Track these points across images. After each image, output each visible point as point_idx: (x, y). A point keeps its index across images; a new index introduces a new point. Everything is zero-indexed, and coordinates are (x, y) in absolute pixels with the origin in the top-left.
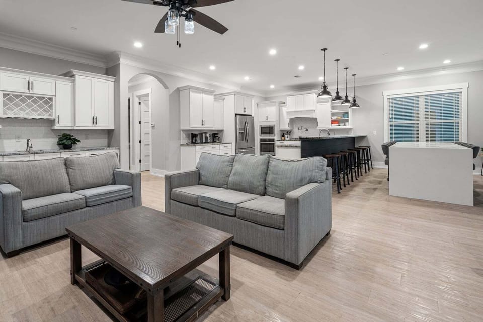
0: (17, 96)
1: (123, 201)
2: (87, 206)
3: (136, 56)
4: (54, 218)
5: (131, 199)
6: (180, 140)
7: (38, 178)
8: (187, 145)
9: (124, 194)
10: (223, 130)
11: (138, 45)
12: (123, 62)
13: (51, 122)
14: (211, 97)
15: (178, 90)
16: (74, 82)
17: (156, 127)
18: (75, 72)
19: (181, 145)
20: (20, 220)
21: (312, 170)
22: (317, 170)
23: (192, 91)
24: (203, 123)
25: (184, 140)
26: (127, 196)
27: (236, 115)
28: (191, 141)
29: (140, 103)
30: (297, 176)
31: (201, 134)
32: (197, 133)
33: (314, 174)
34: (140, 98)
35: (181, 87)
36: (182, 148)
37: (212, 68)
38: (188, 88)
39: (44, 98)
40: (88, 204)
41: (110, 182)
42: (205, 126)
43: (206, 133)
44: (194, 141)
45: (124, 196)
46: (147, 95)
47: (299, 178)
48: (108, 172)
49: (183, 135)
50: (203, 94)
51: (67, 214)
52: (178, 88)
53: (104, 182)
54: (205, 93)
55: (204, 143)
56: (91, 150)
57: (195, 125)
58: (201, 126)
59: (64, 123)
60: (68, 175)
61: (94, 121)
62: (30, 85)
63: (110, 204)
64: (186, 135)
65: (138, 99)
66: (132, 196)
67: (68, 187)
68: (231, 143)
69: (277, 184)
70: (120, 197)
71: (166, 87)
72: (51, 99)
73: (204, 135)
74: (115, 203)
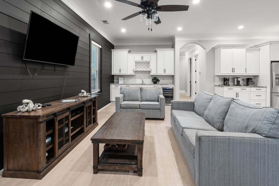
0: (139, 63)
1: (155, 110)
2: (140, 108)
3: (181, 35)
4: (129, 109)
5: (159, 110)
6: (215, 82)
7: (131, 94)
8: (219, 86)
9: (156, 107)
10: (258, 76)
11: (180, 29)
12: (177, 40)
13: (149, 72)
14: (244, 50)
15: (213, 49)
16: (157, 54)
17: (201, 73)
18: (157, 50)
19: (215, 86)
20: (119, 107)
21: (259, 120)
22: (265, 122)
23: (223, 48)
24: (233, 70)
25: (219, 82)
26: (157, 108)
27: (272, 62)
28: (223, 83)
29: (196, 60)
30: (244, 123)
31: (234, 79)
32: (227, 77)
33: (259, 124)
34: (196, 57)
35: (216, 47)
36: (216, 87)
37: (241, 27)
38: (219, 47)
39: (143, 62)
40: (141, 108)
41: (157, 100)
42: (235, 72)
43: (237, 78)
44: (225, 83)
45: (155, 108)
46: (197, 55)
47: (245, 124)
48: (156, 95)
49: (217, 79)
50: (234, 49)
51: (133, 109)
52: (213, 48)
53: (154, 100)
54: (235, 48)
55: (236, 85)
56: (162, 85)
57: (226, 72)
58: (231, 72)
59: (153, 73)
60: (141, 94)
61: (165, 71)
62: (142, 58)
63: (149, 110)
64: (219, 79)
65: (195, 57)
66: (160, 109)
67: (140, 99)
68: (266, 87)
69: (228, 125)
70: (154, 108)
71: (204, 49)
72: (149, 62)
73: (236, 79)
74: (151, 110)
